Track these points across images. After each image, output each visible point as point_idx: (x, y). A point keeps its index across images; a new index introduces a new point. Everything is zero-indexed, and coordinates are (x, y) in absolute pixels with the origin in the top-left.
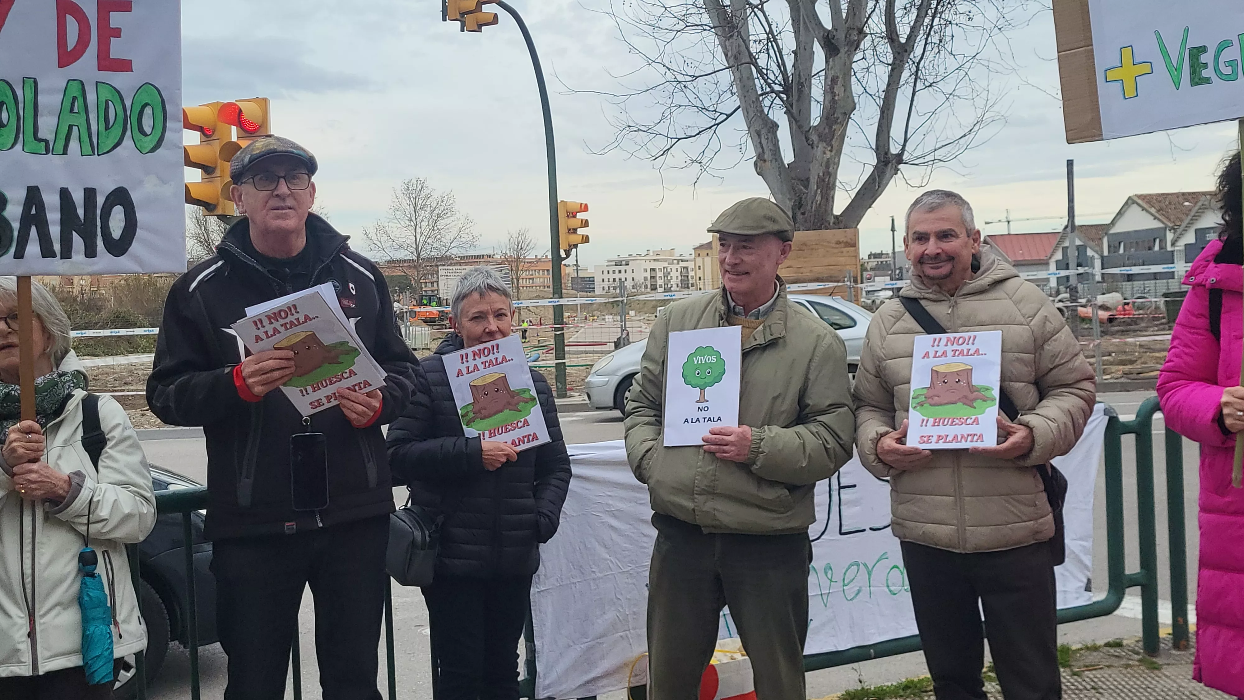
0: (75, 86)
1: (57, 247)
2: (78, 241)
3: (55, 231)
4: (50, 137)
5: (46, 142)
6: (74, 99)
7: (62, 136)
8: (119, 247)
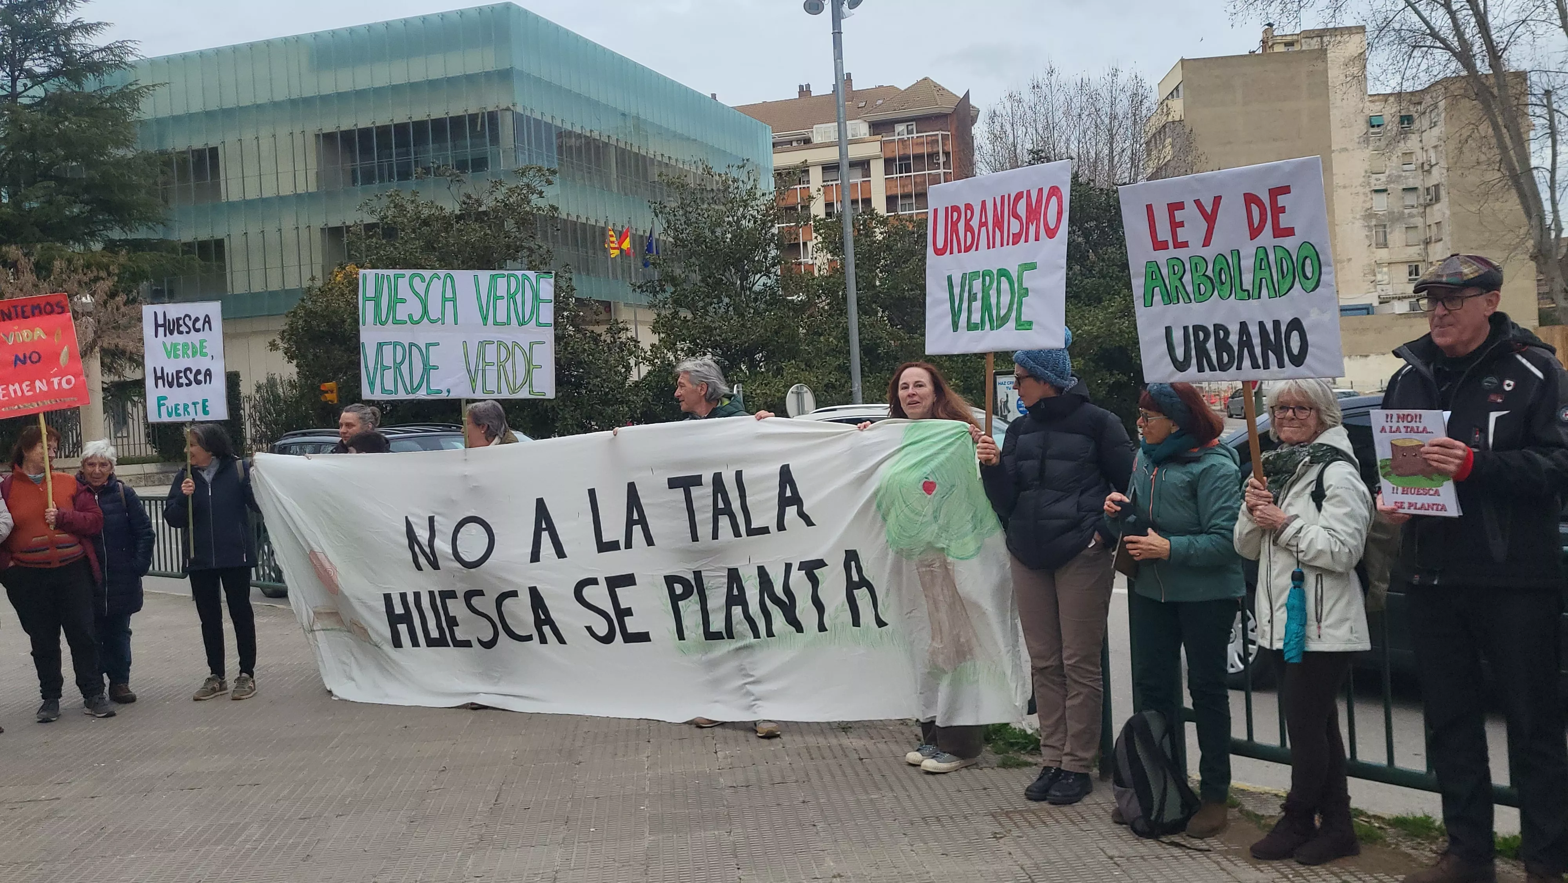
0: (1261, 251)
1: (1260, 362)
2: (1272, 357)
3: (1258, 350)
4: (1250, 288)
5: (1248, 291)
6: (1262, 259)
7: (1257, 286)
8: (1298, 360)
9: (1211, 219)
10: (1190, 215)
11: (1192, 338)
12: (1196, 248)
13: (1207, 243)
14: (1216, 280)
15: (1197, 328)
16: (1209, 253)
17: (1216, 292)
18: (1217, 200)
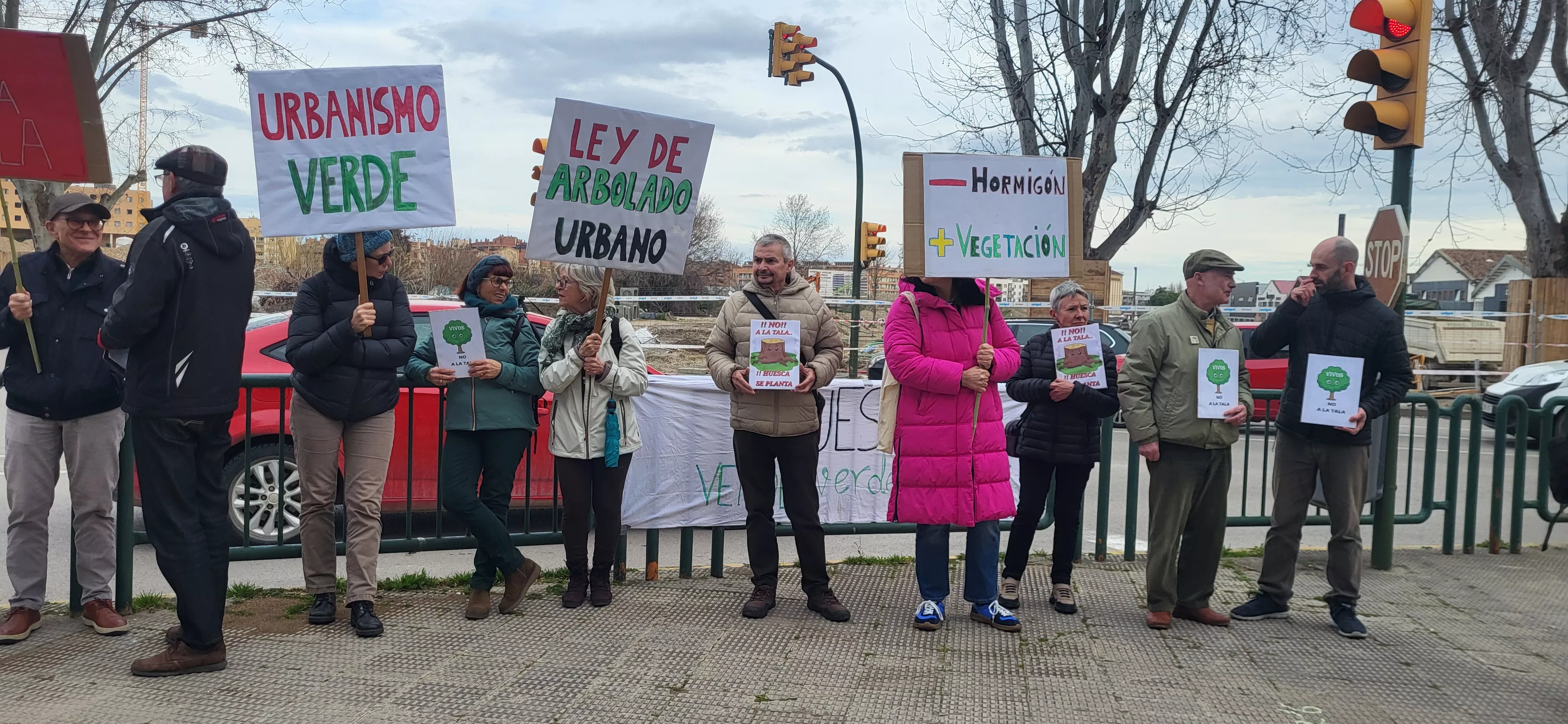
0: (652, 178)
1: (628, 256)
2: (638, 254)
3: (629, 247)
4: (637, 202)
5: (635, 204)
6: (650, 184)
7: (643, 202)
8: (656, 259)
9: (625, 144)
10: (608, 136)
11: (579, 230)
12: (604, 164)
13: (615, 161)
14: (613, 191)
15: (586, 224)
16: (614, 170)
17: (609, 200)
18: (634, 133)
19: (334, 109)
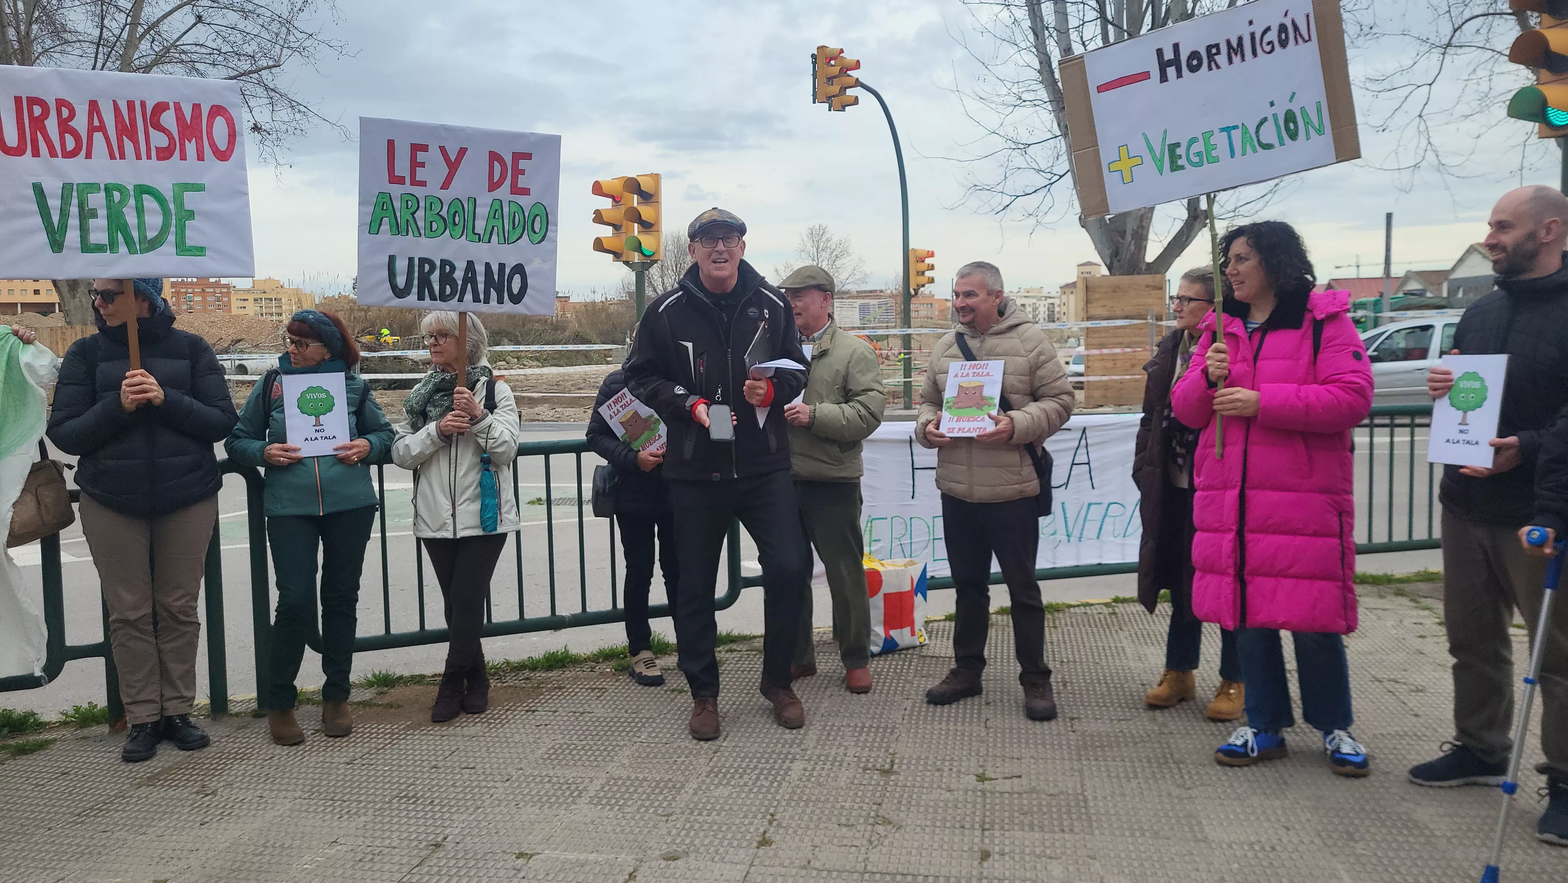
0: (497, 203)
1: (482, 297)
2: (493, 294)
3: (481, 287)
4: (481, 232)
5: (479, 235)
6: (497, 210)
7: (488, 232)
8: (517, 299)
9: (453, 166)
10: (432, 158)
11: (416, 269)
12: (433, 189)
13: (446, 186)
14: (449, 221)
15: (422, 261)
16: (447, 196)
17: (447, 231)
18: (462, 151)
19: (96, 123)
